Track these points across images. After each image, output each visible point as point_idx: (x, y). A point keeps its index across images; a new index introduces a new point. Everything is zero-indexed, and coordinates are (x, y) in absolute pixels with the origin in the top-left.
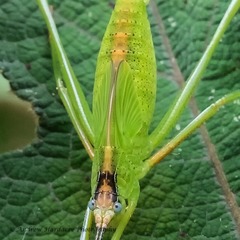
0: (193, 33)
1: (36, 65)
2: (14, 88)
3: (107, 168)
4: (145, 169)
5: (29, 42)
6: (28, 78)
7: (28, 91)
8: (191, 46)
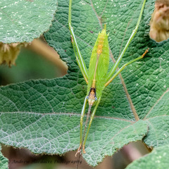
0: (117, 43)
1: (67, 50)
2: (61, 58)
3: (93, 86)
4: (104, 88)
5: (65, 43)
6: (65, 55)
7: (65, 59)
8: (116, 47)
